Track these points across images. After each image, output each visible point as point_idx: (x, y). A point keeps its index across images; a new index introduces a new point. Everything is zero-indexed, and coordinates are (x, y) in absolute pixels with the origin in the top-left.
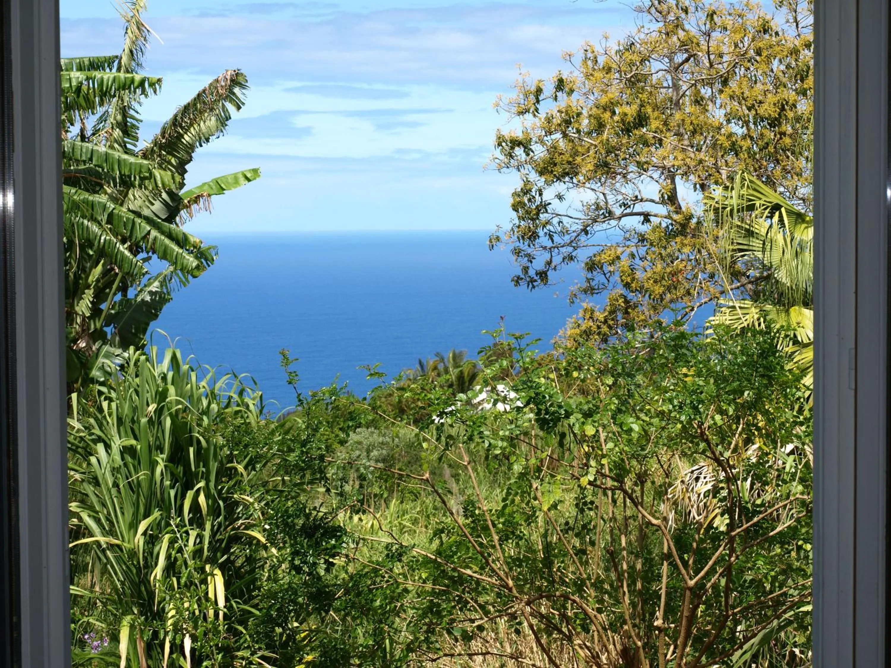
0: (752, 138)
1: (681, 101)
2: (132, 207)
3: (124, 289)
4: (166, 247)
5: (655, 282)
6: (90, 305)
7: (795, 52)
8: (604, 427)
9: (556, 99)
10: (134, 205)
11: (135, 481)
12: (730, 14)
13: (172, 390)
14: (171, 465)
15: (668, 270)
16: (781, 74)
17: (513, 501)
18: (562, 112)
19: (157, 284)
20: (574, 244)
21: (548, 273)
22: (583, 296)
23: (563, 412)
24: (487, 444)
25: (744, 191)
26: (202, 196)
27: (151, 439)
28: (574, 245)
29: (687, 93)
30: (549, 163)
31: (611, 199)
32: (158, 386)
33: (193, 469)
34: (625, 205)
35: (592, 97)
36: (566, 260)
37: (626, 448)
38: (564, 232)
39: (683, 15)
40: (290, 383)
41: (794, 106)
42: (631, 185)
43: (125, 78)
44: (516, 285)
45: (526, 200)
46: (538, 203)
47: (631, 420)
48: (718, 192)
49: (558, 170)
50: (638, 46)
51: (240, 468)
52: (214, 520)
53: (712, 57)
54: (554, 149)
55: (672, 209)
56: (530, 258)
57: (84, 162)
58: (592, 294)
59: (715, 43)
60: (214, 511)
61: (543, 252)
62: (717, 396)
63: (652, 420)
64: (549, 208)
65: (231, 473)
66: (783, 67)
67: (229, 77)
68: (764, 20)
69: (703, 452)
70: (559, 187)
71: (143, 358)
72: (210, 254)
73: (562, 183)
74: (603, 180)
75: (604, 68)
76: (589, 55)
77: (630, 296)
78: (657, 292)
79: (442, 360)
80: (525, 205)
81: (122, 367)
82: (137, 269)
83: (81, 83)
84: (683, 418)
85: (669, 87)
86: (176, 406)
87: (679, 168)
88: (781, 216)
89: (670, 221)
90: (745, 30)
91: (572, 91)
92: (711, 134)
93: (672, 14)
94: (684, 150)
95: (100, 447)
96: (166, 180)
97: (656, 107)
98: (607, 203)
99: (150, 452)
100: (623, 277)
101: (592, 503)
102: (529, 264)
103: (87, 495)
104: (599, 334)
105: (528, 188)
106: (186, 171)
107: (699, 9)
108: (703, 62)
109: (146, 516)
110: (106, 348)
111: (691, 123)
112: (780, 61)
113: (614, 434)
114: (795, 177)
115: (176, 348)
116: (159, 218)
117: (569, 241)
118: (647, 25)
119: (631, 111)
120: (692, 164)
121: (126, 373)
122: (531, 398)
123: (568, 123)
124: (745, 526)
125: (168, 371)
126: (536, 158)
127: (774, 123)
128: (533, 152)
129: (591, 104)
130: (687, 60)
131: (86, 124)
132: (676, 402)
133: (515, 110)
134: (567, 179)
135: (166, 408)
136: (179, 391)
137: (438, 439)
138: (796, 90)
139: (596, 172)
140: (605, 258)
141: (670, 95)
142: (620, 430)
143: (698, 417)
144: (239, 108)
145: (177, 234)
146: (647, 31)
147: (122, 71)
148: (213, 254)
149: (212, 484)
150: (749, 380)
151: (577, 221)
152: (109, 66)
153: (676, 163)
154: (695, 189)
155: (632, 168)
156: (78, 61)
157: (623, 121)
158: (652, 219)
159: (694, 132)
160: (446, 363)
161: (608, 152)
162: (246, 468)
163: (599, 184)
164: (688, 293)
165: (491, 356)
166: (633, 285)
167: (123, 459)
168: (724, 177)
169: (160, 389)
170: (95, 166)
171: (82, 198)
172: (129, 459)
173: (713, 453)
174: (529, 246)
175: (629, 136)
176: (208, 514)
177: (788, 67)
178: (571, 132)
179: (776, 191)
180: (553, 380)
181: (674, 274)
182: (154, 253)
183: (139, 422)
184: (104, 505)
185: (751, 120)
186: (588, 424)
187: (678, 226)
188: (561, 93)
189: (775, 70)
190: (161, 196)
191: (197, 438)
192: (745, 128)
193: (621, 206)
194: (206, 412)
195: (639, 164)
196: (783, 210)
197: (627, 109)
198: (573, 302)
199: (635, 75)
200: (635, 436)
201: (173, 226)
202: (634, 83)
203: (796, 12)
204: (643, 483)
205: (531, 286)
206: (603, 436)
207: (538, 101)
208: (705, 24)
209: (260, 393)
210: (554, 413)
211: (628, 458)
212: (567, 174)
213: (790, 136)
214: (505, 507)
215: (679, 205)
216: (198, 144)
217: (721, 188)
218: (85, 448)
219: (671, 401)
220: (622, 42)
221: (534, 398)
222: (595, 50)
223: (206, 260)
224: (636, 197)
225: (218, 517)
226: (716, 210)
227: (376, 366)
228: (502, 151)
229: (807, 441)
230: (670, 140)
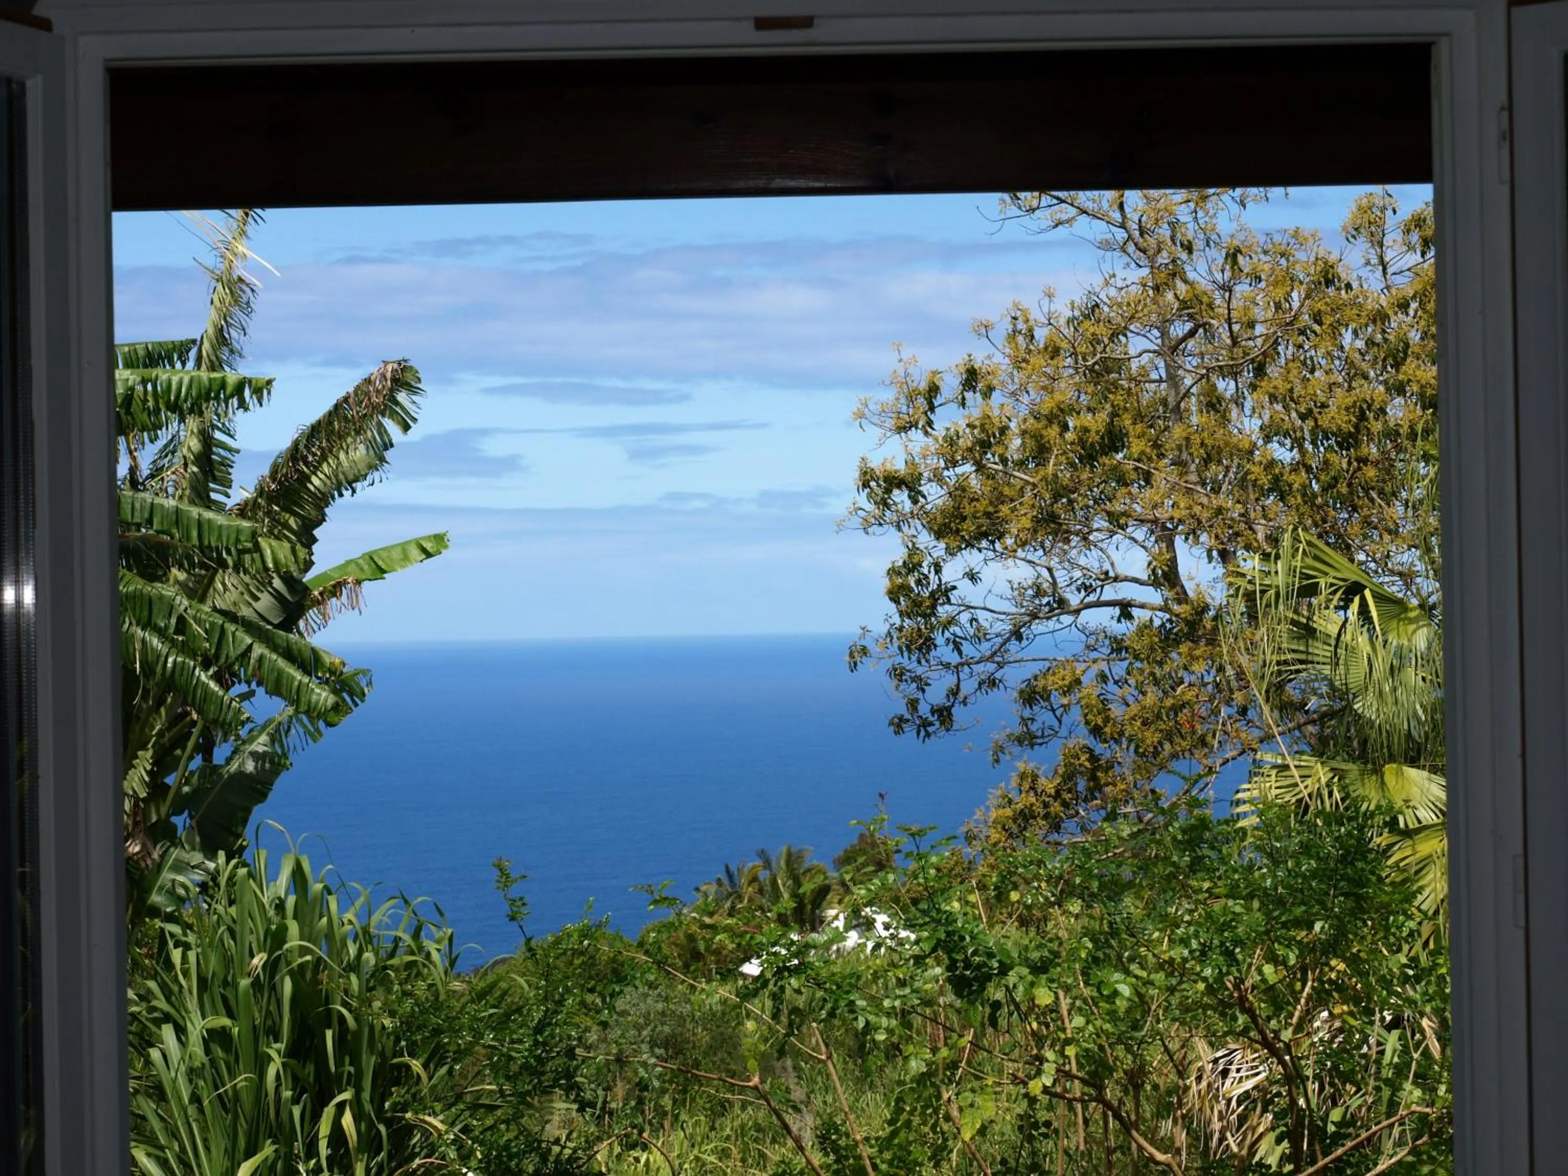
0: (1308, 469)
1: (1182, 405)
2: (219, 604)
3: (206, 749)
4: (280, 673)
5: (1144, 723)
6: (147, 779)
7: (1380, 317)
8: (1067, 989)
9: (963, 404)
10: (224, 600)
11: (230, 1093)
12: (1265, 252)
13: (293, 927)
14: (293, 1062)
15: (1169, 702)
16: (1357, 355)
17: (908, 1124)
18: (974, 427)
19: (264, 738)
20: (998, 657)
21: (953, 711)
22: (1016, 749)
23: (996, 965)
24: (861, 1024)
25: (1298, 563)
26: (345, 583)
27: (257, 1015)
28: (997, 659)
29: (1194, 390)
30: (953, 515)
31: (1062, 577)
32: (269, 921)
33: (333, 1069)
34: (1086, 588)
35: (1025, 399)
36: (984, 687)
37: (1107, 1026)
38: (980, 636)
39: (1184, 256)
40: (512, 919)
41: (1383, 411)
42: (1095, 552)
43: (210, 380)
44: (896, 733)
45: (912, 582)
46: (933, 586)
47: (1117, 976)
48: (1251, 564)
49: (969, 527)
50: (1106, 309)
51: (416, 1065)
52: (371, 1158)
53: (1236, 328)
54: (960, 491)
55: (1170, 594)
56: (922, 684)
57: (138, 526)
58: (1032, 745)
59: (1241, 304)
60: (370, 1143)
61: (943, 673)
62: (1267, 932)
63: (1153, 976)
64: (954, 596)
65: (402, 1075)
66: (1360, 344)
67: (389, 375)
68: (1326, 263)
69: (1245, 1032)
70: (971, 558)
71: (243, 871)
72: (358, 684)
73: (975, 551)
74: (1048, 544)
75: (1046, 348)
76: (1021, 326)
77: (1099, 748)
78: (1148, 742)
79: (767, 864)
80: (911, 590)
81: (203, 886)
82: (231, 713)
83: (132, 389)
84: (1208, 972)
85: (1160, 381)
86: (301, 956)
87: (1181, 521)
88: (1364, 606)
89: (1168, 616)
90: (1292, 279)
91: (990, 389)
92: (1236, 461)
93: (1165, 254)
94: (1189, 491)
95: (168, 1032)
96: (281, 557)
97: (1139, 417)
98: (1054, 583)
99: (256, 1039)
100: (1090, 717)
101: (1048, 1124)
102: (920, 695)
103: (143, 1118)
104: (1046, 817)
105: (915, 560)
106: (314, 540)
107: (1212, 243)
108: (1220, 337)
109: (249, 1154)
110: (175, 853)
111: (1202, 444)
112: (1355, 333)
113: (1085, 1001)
114: (1387, 537)
115: (302, 853)
116: (269, 623)
117: (988, 653)
118: (1120, 274)
119: (1096, 422)
120: (1205, 515)
121: (212, 898)
122: (939, 940)
123: (985, 445)
124: (1320, 1163)
125: (286, 894)
126: (929, 507)
127: (1348, 441)
128: (924, 497)
129: (1024, 411)
130: (1192, 334)
131: (139, 459)
132: (1194, 944)
133: (890, 423)
134: (984, 543)
135: (283, 962)
136: (306, 929)
137: (775, 1016)
138: (1385, 382)
139: (1035, 531)
140: (1053, 682)
141: (1164, 393)
142: (1095, 994)
143: (1234, 969)
144: (406, 428)
145: (300, 650)
146: (1120, 284)
147: (204, 367)
148: (363, 683)
149: (366, 1095)
150: (1322, 903)
151: (1003, 617)
152: (179, 358)
153: (1177, 514)
154: (1210, 558)
155: (1099, 522)
156: (126, 349)
157: (1082, 442)
158: (1135, 612)
159: (1207, 461)
160: (774, 871)
161: (1056, 497)
162: (425, 1066)
163: (1041, 552)
164: (1203, 742)
165: (864, 865)
166: (1107, 730)
167: (208, 1051)
168: (1260, 536)
169: (273, 927)
170: (158, 532)
171: (131, 588)
172: (219, 1052)
173: (1262, 1032)
174: (919, 662)
175: (1093, 466)
176: (360, 1149)
177: (1370, 343)
178: (991, 460)
179: (1352, 560)
180: (974, 906)
181: (1176, 709)
182: (259, 684)
183: (235, 985)
184: (174, 1134)
185: (1307, 435)
186: (1040, 986)
187: (1182, 625)
188: (971, 393)
189: (1347, 348)
190: (270, 584)
191: (339, 1012)
192: (1295, 451)
193: (1079, 590)
194: (355, 966)
195: (1112, 517)
196: (1367, 593)
197: (1087, 419)
198: (997, 761)
199: (1104, 360)
200: (1121, 1005)
201: (294, 637)
202: (1099, 374)
203: (1381, 245)
204: (1138, 1087)
205: (923, 733)
206: (1065, 1003)
207: (932, 408)
208: (1223, 271)
209: (450, 931)
210: (979, 966)
211: (1110, 1045)
212: (985, 535)
213: (1376, 464)
214: (894, 1134)
215: (1183, 587)
216: (336, 493)
217: (1257, 556)
218: (140, 1035)
219: (1184, 942)
220: (1078, 302)
221: (945, 941)
222: (1031, 317)
223: (351, 695)
224: (1107, 573)
225: (378, 1153)
226: (1250, 597)
227: (665, 885)
228: (869, 496)
229: (1428, 1009)
230: (1164, 474)
